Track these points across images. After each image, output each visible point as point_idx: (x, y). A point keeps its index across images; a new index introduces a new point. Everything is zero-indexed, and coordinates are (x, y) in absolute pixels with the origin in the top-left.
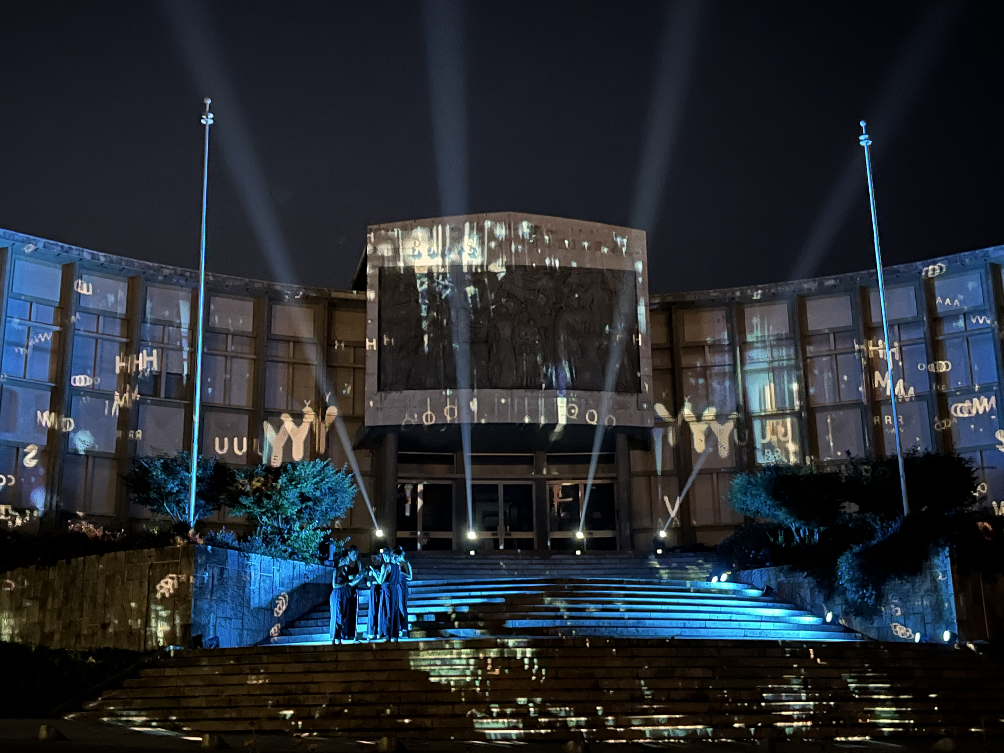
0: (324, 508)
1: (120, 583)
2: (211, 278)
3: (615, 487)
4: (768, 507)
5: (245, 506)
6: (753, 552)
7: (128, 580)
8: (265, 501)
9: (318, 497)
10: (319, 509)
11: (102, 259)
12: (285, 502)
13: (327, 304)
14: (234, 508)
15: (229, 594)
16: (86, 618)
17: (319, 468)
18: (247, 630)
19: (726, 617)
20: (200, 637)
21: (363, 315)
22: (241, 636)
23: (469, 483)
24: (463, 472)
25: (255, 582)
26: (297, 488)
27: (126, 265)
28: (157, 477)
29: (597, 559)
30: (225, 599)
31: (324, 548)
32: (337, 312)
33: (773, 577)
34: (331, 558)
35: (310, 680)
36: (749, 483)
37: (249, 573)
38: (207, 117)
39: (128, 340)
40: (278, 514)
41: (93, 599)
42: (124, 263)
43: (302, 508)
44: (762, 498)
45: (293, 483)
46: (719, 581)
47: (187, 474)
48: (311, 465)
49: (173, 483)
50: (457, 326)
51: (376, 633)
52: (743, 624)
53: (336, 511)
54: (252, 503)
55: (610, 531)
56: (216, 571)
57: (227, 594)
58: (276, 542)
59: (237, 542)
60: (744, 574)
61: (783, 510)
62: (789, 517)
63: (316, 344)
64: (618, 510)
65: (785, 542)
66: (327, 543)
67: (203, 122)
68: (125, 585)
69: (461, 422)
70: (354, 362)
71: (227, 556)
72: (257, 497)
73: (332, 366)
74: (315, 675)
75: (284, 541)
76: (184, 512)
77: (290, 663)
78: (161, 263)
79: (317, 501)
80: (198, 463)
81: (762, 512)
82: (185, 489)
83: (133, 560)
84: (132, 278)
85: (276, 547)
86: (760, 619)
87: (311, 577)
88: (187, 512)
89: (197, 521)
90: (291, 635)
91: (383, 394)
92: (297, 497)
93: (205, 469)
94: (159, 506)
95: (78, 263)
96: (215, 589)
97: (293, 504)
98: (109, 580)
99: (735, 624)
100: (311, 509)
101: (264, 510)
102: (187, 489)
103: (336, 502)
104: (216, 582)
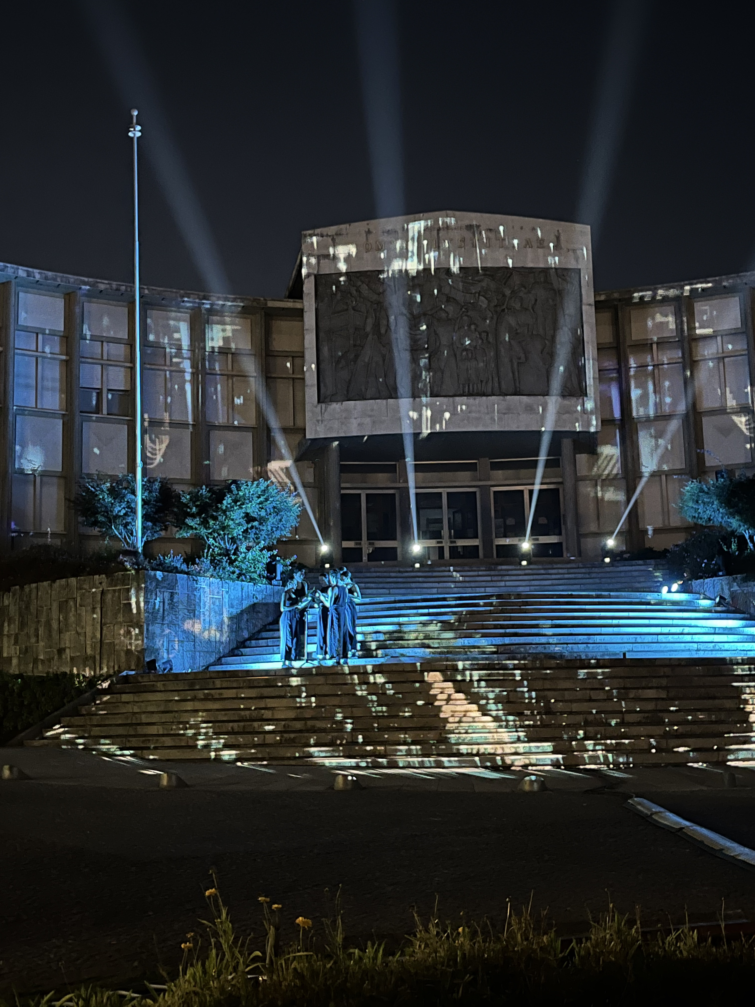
0: (269, 528)
1: (73, 609)
2: (146, 292)
3: (561, 491)
4: (721, 515)
5: (191, 528)
6: (706, 561)
7: (81, 606)
8: (211, 522)
9: (263, 517)
10: (264, 528)
11: (38, 277)
12: (231, 523)
13: (263, 313)
14: (181, 529)
15: (180, 617)
16: (41, 644)
17: (263, 488)
18: (199, 652)
19: (678, 630)
20: (154, 662)
21: (300, 323)
22: (193, 658)
23: (412, 492)
24: (406, 481)
25: (205, 605)
26: (242, 508)
27: (62, 281)
28: (104, 500)
29: (545, 569)
30: (176, 623)
31: (271, 568)
32: (274, 322)
33: (726, 588)
34: (278, 577)
35: (263, 706)
36: (702, 490)
37: (198, 596)
38: (135, 130)
39: (68, 358)
40: (224, 534)
41: (48, 624)
42: (59, 280)
43: (247, 528)
44: (714, 506)
45: (238, 504)
46: (669, 591)
47: (133, 497)
48: (255, 485)
49: (120, 506)
50: (396, 333)
51: (326, 653)
52: (696, 638)
53: (282, 530)
54: (199, 524)
55: (556, 537)
56: (167, 595)
57: (178, 618)
58: (224, 563)
59: (185, 566)
60: (696, 583)
61: (737, 518)
62: (742, 524)
63: (255, 355)
64: (564, 515)
65: (738, 550)
66: (274, 563)
67: (130, 134)
68: (78, 612)
69: (403, 432)
70: (293, 373)
71: (176, 580)
72: (203, 518)
73: (271, 378)
74: (268, 700)
75: (231, 562)
76: (132, 534)
77: (242, 688)
78: (97, 278)
79: (262, 521)
80: (143, 486)
81: (715, 520)
82: (132, 511)
83: (85, 586)
84: (68, 294)
85: (224, 569)
86: (713, 631)
87: (260, 597)
88: (134, 534)
89: (145, 542)
90: (242, 655)
91: (324, 405)
92: (243, 518)
93: (150, 492)
94: (107, 529)
95: (13, 281)
96: (166, 613)
97: (239, 524)
98: (63, 607)
99: (688, 638)
100: (257, 529)
101: (210, 531)
102: (134, 511)
103: (281, 520)
104: (166, 606)
